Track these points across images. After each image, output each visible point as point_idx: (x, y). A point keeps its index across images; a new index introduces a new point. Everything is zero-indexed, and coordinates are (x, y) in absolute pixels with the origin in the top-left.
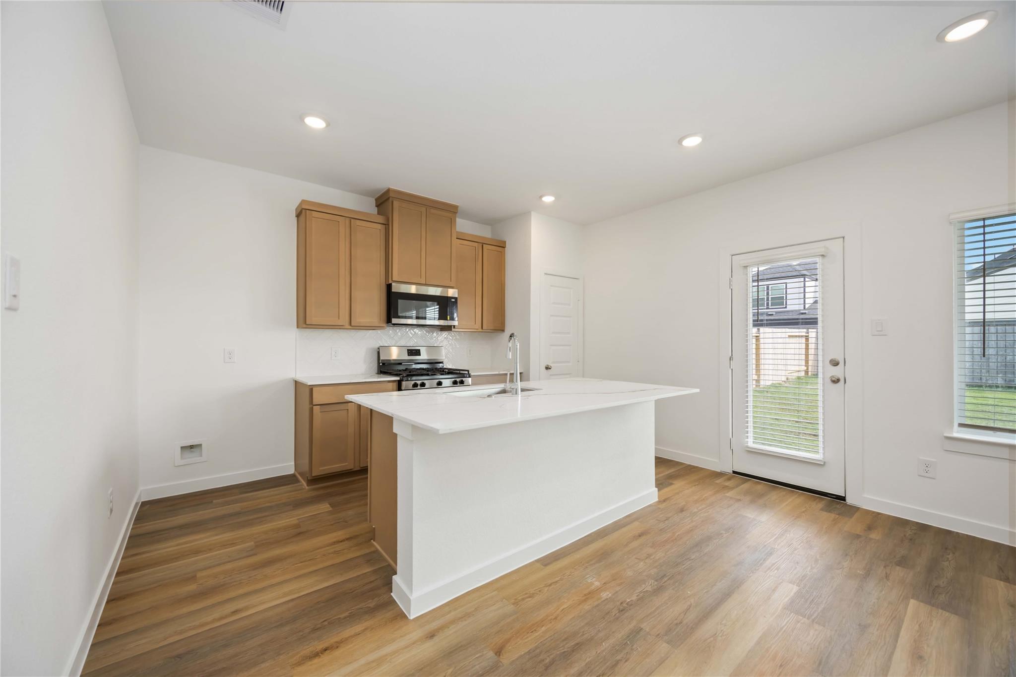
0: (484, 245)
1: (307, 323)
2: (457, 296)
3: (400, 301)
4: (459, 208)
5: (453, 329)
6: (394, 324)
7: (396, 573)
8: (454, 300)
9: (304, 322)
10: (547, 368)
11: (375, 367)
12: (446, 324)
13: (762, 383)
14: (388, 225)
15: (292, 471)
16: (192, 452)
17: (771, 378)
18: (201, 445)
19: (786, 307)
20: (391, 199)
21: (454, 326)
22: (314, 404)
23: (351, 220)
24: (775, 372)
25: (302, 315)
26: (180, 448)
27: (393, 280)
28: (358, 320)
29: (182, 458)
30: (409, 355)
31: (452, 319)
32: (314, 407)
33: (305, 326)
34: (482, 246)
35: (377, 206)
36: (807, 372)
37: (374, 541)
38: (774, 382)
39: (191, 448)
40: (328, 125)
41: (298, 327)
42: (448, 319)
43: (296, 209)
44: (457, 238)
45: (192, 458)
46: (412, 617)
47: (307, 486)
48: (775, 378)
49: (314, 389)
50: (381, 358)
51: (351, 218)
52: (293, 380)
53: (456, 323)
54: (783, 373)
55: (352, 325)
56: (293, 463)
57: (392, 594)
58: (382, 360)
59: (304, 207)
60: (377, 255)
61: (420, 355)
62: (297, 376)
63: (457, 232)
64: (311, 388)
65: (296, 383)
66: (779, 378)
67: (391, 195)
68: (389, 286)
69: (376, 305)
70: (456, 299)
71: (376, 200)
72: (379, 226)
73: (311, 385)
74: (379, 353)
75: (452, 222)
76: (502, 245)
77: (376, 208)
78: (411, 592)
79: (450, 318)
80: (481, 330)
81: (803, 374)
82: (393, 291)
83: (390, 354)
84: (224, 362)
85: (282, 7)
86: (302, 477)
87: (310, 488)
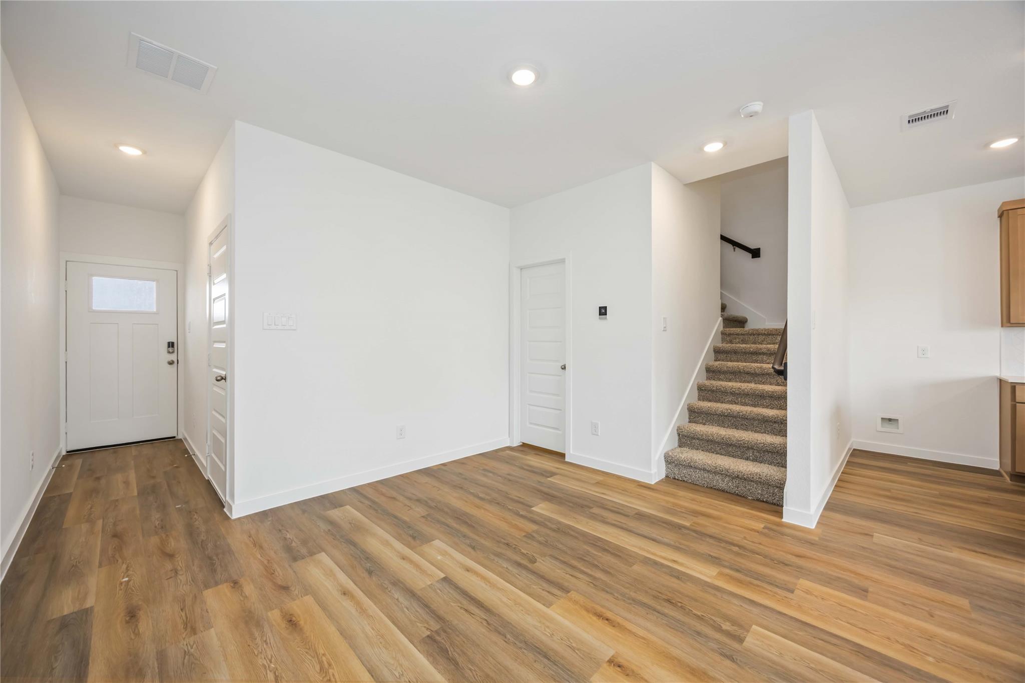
1: (1011, 322)
9: (1007, 320)
15: (998, 469)
16: (890, 423)
18: (898, 420)
22: (1017, 401)
25: (1006, 313)
29: (882, 427)
32: (1017, 404)
33: (1009, 325)
39: (890, 421)
41: (1002, 326)
43: (998, 210)
45: (889, 428)
47: (1011, 480)
49: (1016, 386)
52: (998, 378)
56: (998, 459)
62: (1002, 375)
64: (1014, 387)
65: (1001, 382)
73: (1011, 383)
84: (918, 357)
85: (947, 111)
86: (1006, 473)
87: (1013, 483)
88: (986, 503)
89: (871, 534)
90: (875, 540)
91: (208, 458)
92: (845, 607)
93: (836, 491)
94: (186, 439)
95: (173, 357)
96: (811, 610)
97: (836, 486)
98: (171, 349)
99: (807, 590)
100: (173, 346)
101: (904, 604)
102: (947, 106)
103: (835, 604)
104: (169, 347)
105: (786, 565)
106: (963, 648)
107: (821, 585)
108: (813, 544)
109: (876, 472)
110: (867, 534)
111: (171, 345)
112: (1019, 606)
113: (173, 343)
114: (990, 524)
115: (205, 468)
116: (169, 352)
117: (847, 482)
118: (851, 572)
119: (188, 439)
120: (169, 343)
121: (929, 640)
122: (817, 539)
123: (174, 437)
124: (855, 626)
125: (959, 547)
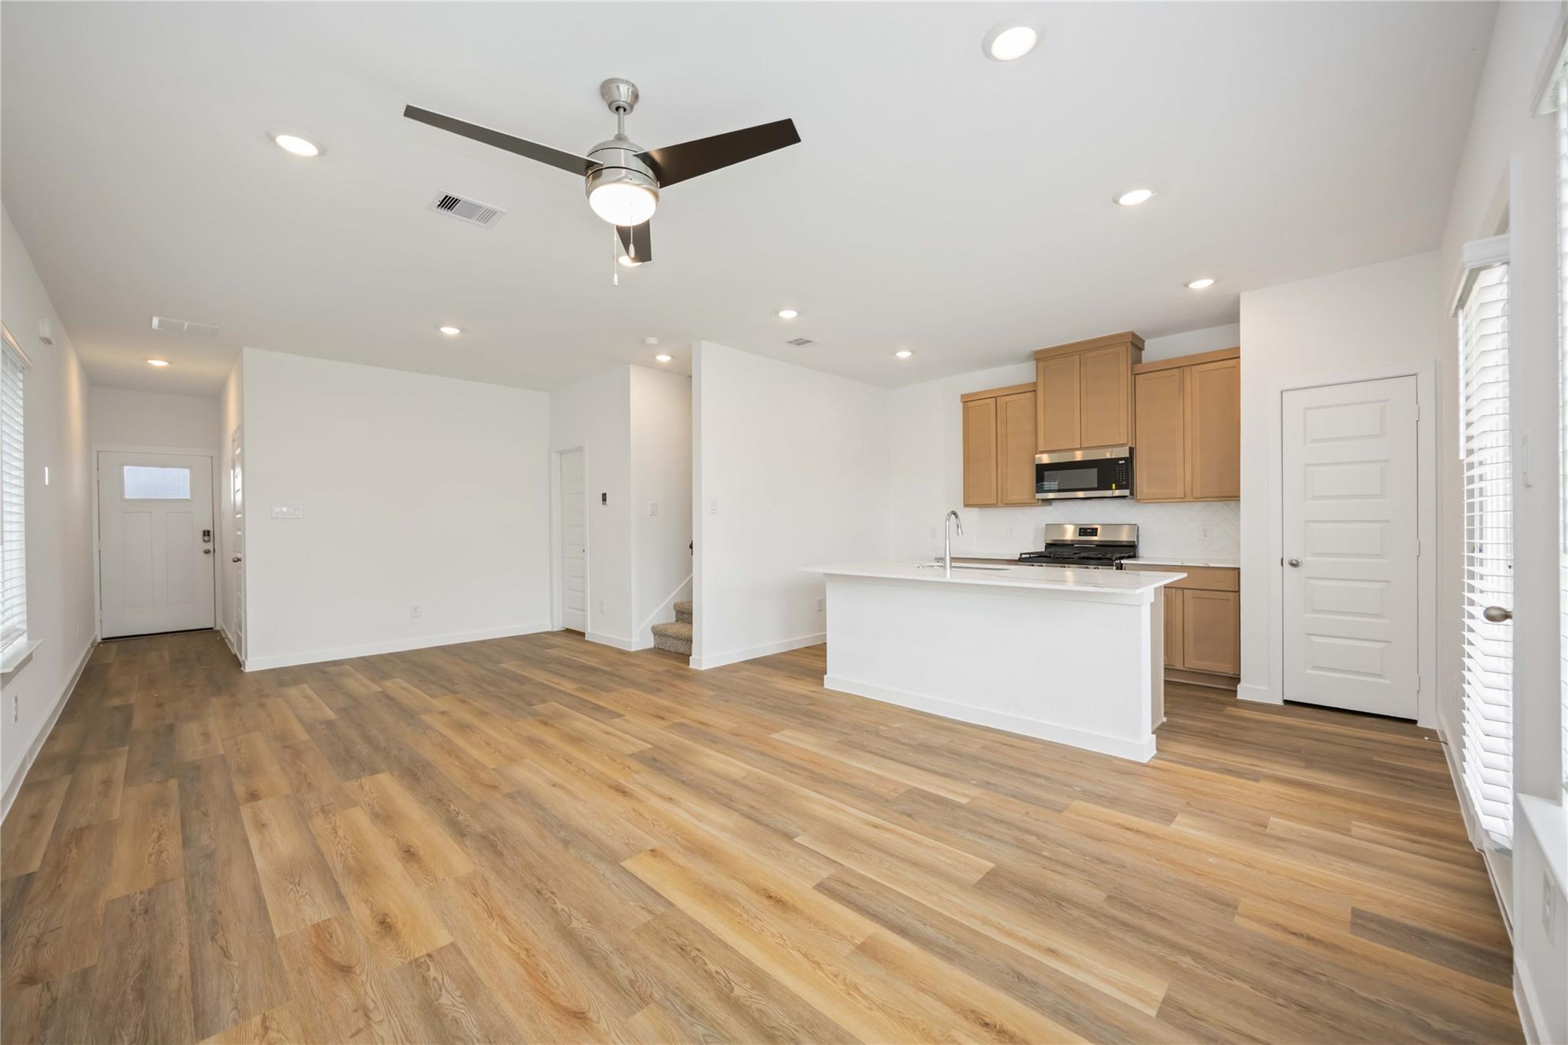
8: (1123, 462)
30: (1080, 535)
42: (1114, 488)
79: (1116, 486)
91: (235, 635)
94: (223, 630)
95: (209, 546)
98: (206, 538)
100: (209, 535)
104: (204, 535)
111: (206, 533)
113: (209, 532)
115: (232, 645)
116: (205, 541)
119: (225, 629)
120: (204, 532)
123: (212, 628)
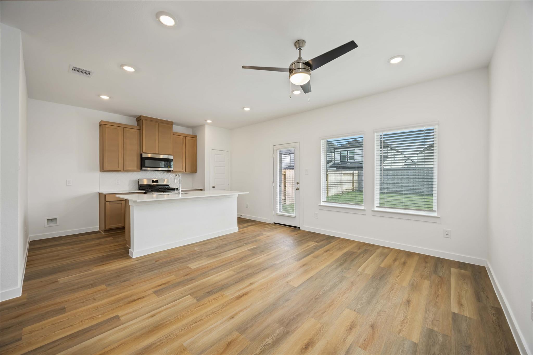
0: (186, 137)
1: (104, 170)
2: (173, 158)
3: (146, 161)
4: (174, 123)
5: (172, 172)
6: (144, 170)
7: (130, 248)
9: (102, 169)
10: (213, 187)
11: (137, 187)
12: (168, 170)
13: (329, 194)
14: (141, 130)
15: (98, 230)
16: (52, 221)
17: (334, 192)
18: (56, 219)
19: (355, 161)
20: (142, 120)
21: (172, 171)
23: (124, 129)
24: (336, 190)
25: (101, 166)
26: (46, 221)
27: (143, 152)
28: (127, 168)
29: (48, 224)
31: (171, 167)
32: (107, 202)
33: (103, 171)
34: (186, 138)
35: (137, 121)
36: (353, 189)
37: (127, 244)
38: (336, 194)
39: (52, 220)
40: (110, 98)
41: (100, 171)
43: (99, 123)
44: (173, 135)
45: (52, 224)
46: (133, 258)
48: (337, 192)
49: (106, 195)
50: (140, 184)
51: (123, 127)
52: (98, 192)
53: (172, 169)
54: (341, 190)
55: (124, 170)
56: (98, 226)
57: (129, 255)
58: (140, 185)
59: (102, 123)
60: (136, 142)
61: (158, 182)
62: (100, 191)
63: (173, 132)
64: (105, 195)
65: (100, 193)
66: (339, 192)
67: (142, 118)
68: (141, 155)
69: (136, 162)
70: (173, 159)
71: (136, 118)
72: (137, 130)
74: (139, 181)
75: (171, 128)
76: (195, 137)
77: (137, 122)
78: (133, 250)
80: (185, 172)
81: (351, 190)
82: (143, 156)
83: (143, 182)
84: (66, 185)
85: (90, 74)
86: (102, 231)
87: (105, 234)
88: (99, 245)
89: (57, 280)
90: (60, 282)
92: (56, 323)
93: (27, 268)
96: (38, 339)
97: (26, 266)
99: (30, 331)
101: (83, 302)
102: (90, 72)
103: (50, 326)
105: (10, 328)
106: (108, 303)
107: (38, 323)
108: (24, 305)
109: (48, 249)
110: (55, 282)
112: (119, 277)
114: (102, 252)
117: (33, 260)
118: (53, 305)
121: (97, 309)
122: (26, 300)
124: (65, 328)
125: (95, 267)
